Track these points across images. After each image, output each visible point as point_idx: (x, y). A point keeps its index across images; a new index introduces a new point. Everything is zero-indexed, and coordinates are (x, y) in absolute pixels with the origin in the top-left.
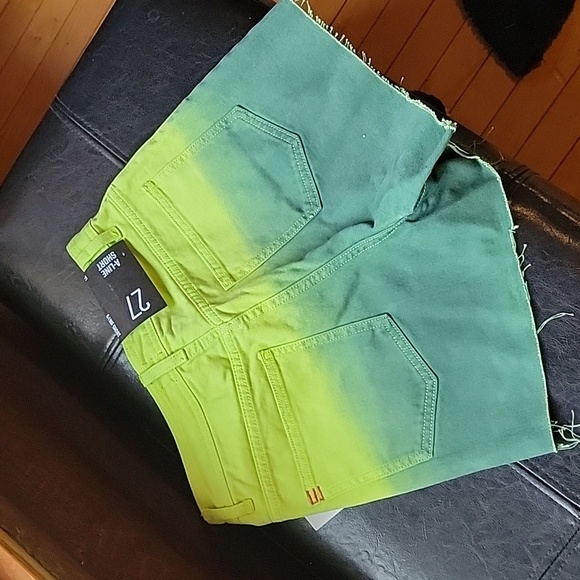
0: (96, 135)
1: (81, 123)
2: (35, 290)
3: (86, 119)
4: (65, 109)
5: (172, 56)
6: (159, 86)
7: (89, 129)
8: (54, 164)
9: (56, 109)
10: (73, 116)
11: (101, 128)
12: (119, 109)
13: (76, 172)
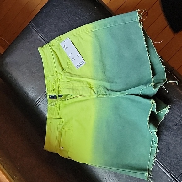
0: (42, 35)
1: (38, 31)
2: (15, 81)
3: (39, 30)
4: (33, 25)
5: (69, 15)
6: (64, 24)
7: (40, 33)
8: (27, 42)
9: (30, 25)
10: (35, 28)
11: (44, 33)
12: (50, 29)
13: (34, 46)
